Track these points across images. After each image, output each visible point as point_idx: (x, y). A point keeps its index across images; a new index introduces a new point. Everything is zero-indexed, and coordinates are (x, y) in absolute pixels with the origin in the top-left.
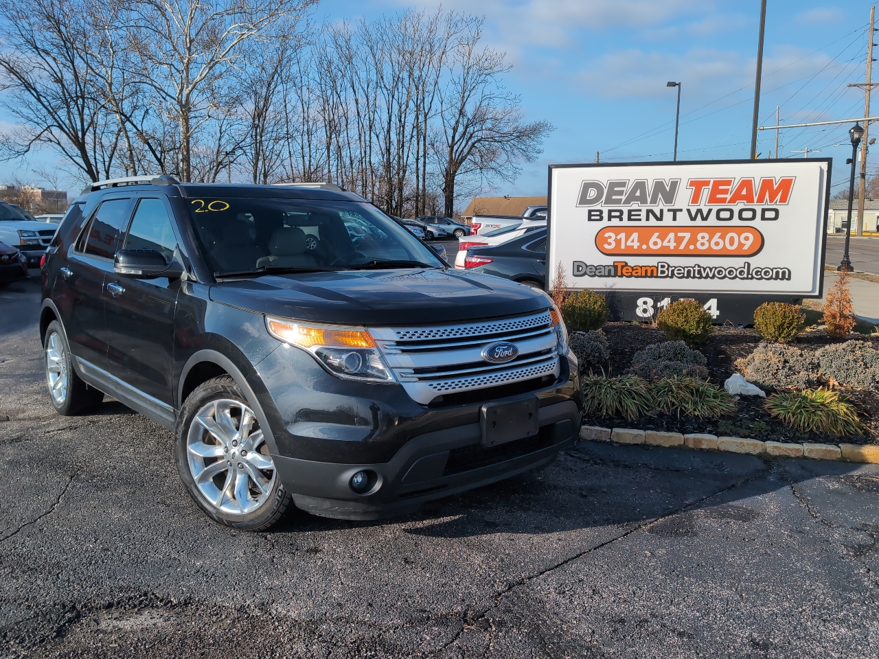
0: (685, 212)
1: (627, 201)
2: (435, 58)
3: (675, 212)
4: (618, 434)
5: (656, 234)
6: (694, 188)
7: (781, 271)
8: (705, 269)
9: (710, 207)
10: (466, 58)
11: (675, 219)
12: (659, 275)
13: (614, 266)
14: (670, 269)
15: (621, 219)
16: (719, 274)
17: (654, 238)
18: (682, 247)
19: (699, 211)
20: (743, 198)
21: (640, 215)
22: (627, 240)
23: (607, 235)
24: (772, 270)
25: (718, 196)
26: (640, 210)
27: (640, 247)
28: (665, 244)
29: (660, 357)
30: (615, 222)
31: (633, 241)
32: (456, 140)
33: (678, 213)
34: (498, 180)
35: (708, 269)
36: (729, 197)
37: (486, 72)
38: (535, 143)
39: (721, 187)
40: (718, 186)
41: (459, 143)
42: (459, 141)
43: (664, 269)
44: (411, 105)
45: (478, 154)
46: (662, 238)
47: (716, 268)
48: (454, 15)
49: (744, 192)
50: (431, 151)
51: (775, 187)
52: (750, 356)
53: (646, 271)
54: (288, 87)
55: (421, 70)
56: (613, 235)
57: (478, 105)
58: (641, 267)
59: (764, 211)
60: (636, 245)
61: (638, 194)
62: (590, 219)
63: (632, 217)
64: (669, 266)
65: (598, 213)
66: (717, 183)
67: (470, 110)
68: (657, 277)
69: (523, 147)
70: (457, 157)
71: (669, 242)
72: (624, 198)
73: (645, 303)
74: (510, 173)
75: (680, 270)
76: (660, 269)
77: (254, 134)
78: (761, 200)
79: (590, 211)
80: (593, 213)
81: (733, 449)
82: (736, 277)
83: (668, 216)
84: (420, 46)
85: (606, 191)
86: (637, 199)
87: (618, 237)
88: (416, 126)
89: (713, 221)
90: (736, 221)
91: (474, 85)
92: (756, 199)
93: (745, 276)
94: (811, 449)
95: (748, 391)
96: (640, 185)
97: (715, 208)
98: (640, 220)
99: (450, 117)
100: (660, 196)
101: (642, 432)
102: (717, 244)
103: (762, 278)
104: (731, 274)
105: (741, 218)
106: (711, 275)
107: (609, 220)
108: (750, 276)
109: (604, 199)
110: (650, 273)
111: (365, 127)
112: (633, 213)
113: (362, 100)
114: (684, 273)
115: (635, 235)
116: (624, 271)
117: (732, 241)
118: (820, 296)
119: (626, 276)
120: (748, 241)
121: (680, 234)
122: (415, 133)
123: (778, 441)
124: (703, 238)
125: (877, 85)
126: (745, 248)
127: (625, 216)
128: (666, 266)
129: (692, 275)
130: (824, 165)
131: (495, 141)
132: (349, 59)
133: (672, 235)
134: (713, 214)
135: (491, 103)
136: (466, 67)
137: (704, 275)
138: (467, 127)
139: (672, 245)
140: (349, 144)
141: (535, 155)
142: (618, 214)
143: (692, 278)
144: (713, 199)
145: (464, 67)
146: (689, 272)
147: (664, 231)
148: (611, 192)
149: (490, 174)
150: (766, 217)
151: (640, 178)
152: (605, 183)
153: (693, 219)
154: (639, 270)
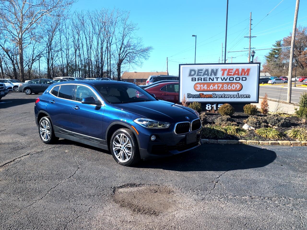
0: (220, 78)
1: (203, 75)
2: (114, 24)
3: (217, 78)
4: (219, 141)
5: (212, 85)
6: (223, 71)
7: (247, 95)
8: (226, 95)
9: (227, 77)
10: (124, 24)
11: (217, 80)
12: (213, 97)
13: (199, 95)
14: (216, 95)
15: (201, 81)
16: (230, 96)
18: (219, 89)
19: (224, 78)
20: (236, 74)
22: (203, 87)
23: (197, 85)
24: (245, 95)
25: (230, 74)
26: (207, 78)
28: (215, 88)
29: (223, 121)
30: (200, 81)
31: (205, 87)
32: (121, 53)
33: (218, 79)
34: (135, 66)
35: (227, 95)
36: (232, 74)
37: (131, 30)
39: (230, 71)
41: (122, 54)
42: (122, 53)
44: (106, 41)
45: (129, 58)
46: (214, 86)
47: (229, 95)
49: (237, 72)
50: (112, 56)
51: (245, 71)
52: (247, 119)
53: (209, 96)
55: (108, 28)
56: (199, 85)
57: (128, 41)
58: (208, 95)
59: (242, 78)
60: (206, 88)
61: (206, 73)
62: (192, 81)
63: (205, 80)
64: (216, 94)
65: (195, 79)
67: (125, 42)
69: (144, 55)
70: (121, 58)
71: (216, 87)
72: (202, 74)
73: (208, 106)
74: (140, 64)
75: (219, 95)
76: (213, 95)
77: (48, 49)
78: (241, 75)
80: (193, 79)
81: (251, 144)
82: (235, 97)
83: (215, 80)
86: (206, 74)
87: (201, 86)
88: (107, 48)
89: (228, 81)
90: (234, 81)
91: (126, 34)
92: (240, 74)
93: (238, 97)
94: (271, 143)
95: (250, 128)
96: (207, 70)
97: (229, 77)
98: (207, 81)
99: (118, 45)
100: (213, 73)
101: (226, 140)
102: (229, 88)
103: (242, 97)
105: (236, 80)
106: (228, 97)
107: (198, 81)
109: (196, 74)
111: (89, 48)
112: (205, 79)
113: (88, 38)
114: (220, 97)
115: (206, 85)
116: (203, 96)
117: (234, 87)
118: (258, 102)
119: (203, 98)
120: (238, 87)
121: (219, 85)
122: (107, 50)
123: (262, 141)
124: (225, 86)
125: (253, 37)
126: (237, 89)
127: (203, 80)
130: (258, 65)
131: (134, 53)
132: (83, 24)
133: (216, 85)
134: (228, 79)
135: (132, 40)
137: (226, 97)
138: (124, 48)
139: (217, 88)
140: (83, 53)
141: (148, 58)
142: (200, 79)
143: (223, 98)
144: (228, 75)
145: (123, 27)
146: (221, 96)
147: (214, 84)
148: (198, 72)
149: (133, 64)
150: (243, 80)
151: (207, 68)
152: (196, 70)
153: (222, 80)
154: (207, 96)
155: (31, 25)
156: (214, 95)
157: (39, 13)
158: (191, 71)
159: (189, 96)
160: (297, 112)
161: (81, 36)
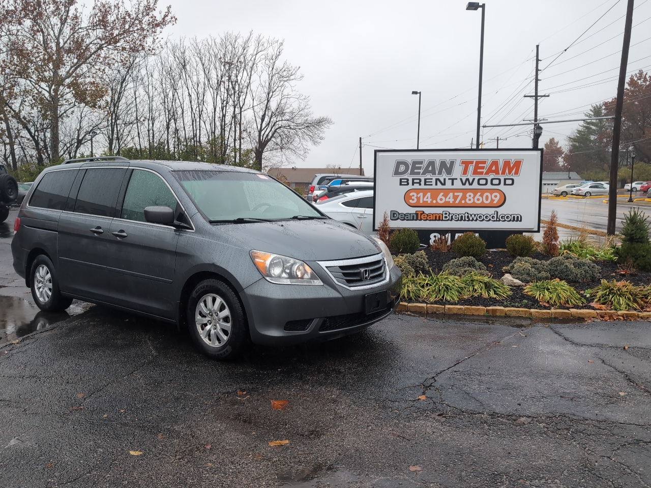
0: (459, 180)
1: (424, 173)
2: (248, 68)
3: (453, 180)
4: (449, 308)
5: (442, 194)
6: (464, 165)
7: (516, 216)
8: (471, 215)
9: (474, 177)
10: (271, 69)
11: (453, 184)
12: (444, 219)
13: (416, 214)
14: (450, 215)
15: (420, 185)
16: (479, 218)
17: (440, 196)
18: (457, 202)
19: (467, 180)
20: (493, 171)
21: (431, 182)
22: (423, 198)
24: (511, 215)
25: (478, 170)
26: (432, 179)
27: (431, 202)
28: (447, 200)
29: (460, 266)
30: (416, 186)
31: (427, 198)
33: (455, 181)
34: (293, 157)
35: (473, 216)
36: (485, 171)
37: (285, 79)
38: (319, 132)
39: (480, 165)
40: (479, 164)
41: (265, 129)
42: (265, 127)
43: (447, 215)
44: (231, 102)
45: (279, 138)
46: (445, 196)
47: (478, 215)
48: (261, 38)
49: (494, 168)
50: (244, 135)
51: (512, 165)
52: (511, 265)
53: (436, 217)
54: (137, 85)
55: (237, 76)
56: (415, 194)
57: (279, 102)
58: (433, 214)
59: (505, 180)
60: (429, 200)
61: (430, 169)
62: (401, 184)
63: (427, 183)
64: (449, 213)
65: (406, 180)
66: (478, 163)
68: (442, 220)
69: (311, 134)
70: (264, 139)
71: (449, 198)
72: (421, 171)
73: (435, 236)
75: (457, 216)
76: (444, 215)
77: (110, 118)
78: (503, 173)
79: (401, 179)
80: (403, 181)
81: (514, 314)
82: (490, 220)
83: (449, 183)
84: (236, 59)
85: (410, 167)
86: (429, 172)
87: (418, 196)
88: (234, 117)
89: (475, 185)
90: (489, 186)
91: (275, 88)
92: (500, 172)
93: (495, 219)
94: (556, 313)
95: (515, 283)
96: (432, 163)
97: (477, 178)
98: (432, 185)
99: (258, 110)
100: (444, 170)
101: (462, 307)
102: (478, 200)
103: (505, 221)
104: (487, 218)
105: (492, 184)
107: (413, 185)
108: (498, 219)
109: (409, 171)
110: (438, 218)
111: (196, 116)
112: (427, 181)
113: (194, 96)
114: (459, 218)
115: (429, 195)
116: (422, 217)
117: (487, 197)
118: (538, 231)
119: (424, 220)
120: (497, 198)
121: (456, 194)
122: (233, 122)
123: (536, 309)
124: (470, 196)
125: (542, 96)
126: (495, 202)
127: (423, 183)
128: (448, 214)
129: (464, 219)
130: (539, 152)
131: (291, 128)
132: (184, 67)
133: (451, 195)
134: (476, 181)
135: (288, 102)
136: (271, 75)
137: (471, 219)
138: (271, 118)
139: (451, 200)
140: (184, 127)
141: (319, 140)
142: (418, 181)
143: (464, 221)
144: (475, 172)
145: (269, 74)
146: (462, 217)
147: (446, 192)
148: (414, 167)
149: (288, 152)
150: (507, 183)
151: (432, 159)
152: (410, 162)
153: (464, 184)
154: (432, 216)
155: (76, 69)
156: (446, 214)
157: (93, 43)
158: (399, 164)
159: (394, 217)
160: (617, 252)
161: (180, 91)
